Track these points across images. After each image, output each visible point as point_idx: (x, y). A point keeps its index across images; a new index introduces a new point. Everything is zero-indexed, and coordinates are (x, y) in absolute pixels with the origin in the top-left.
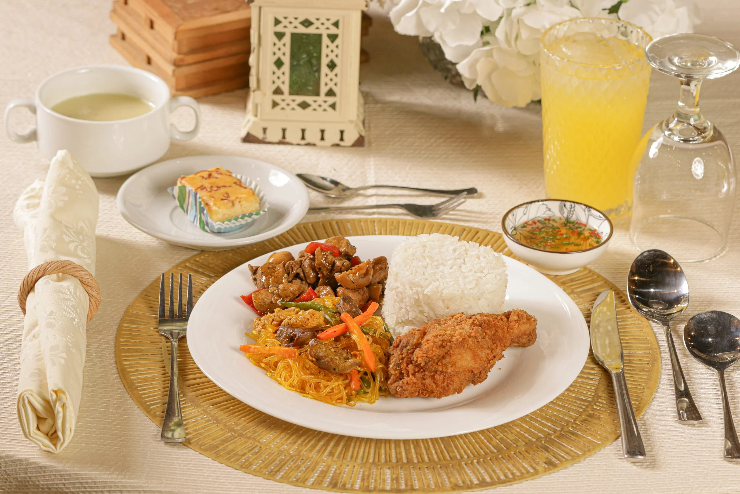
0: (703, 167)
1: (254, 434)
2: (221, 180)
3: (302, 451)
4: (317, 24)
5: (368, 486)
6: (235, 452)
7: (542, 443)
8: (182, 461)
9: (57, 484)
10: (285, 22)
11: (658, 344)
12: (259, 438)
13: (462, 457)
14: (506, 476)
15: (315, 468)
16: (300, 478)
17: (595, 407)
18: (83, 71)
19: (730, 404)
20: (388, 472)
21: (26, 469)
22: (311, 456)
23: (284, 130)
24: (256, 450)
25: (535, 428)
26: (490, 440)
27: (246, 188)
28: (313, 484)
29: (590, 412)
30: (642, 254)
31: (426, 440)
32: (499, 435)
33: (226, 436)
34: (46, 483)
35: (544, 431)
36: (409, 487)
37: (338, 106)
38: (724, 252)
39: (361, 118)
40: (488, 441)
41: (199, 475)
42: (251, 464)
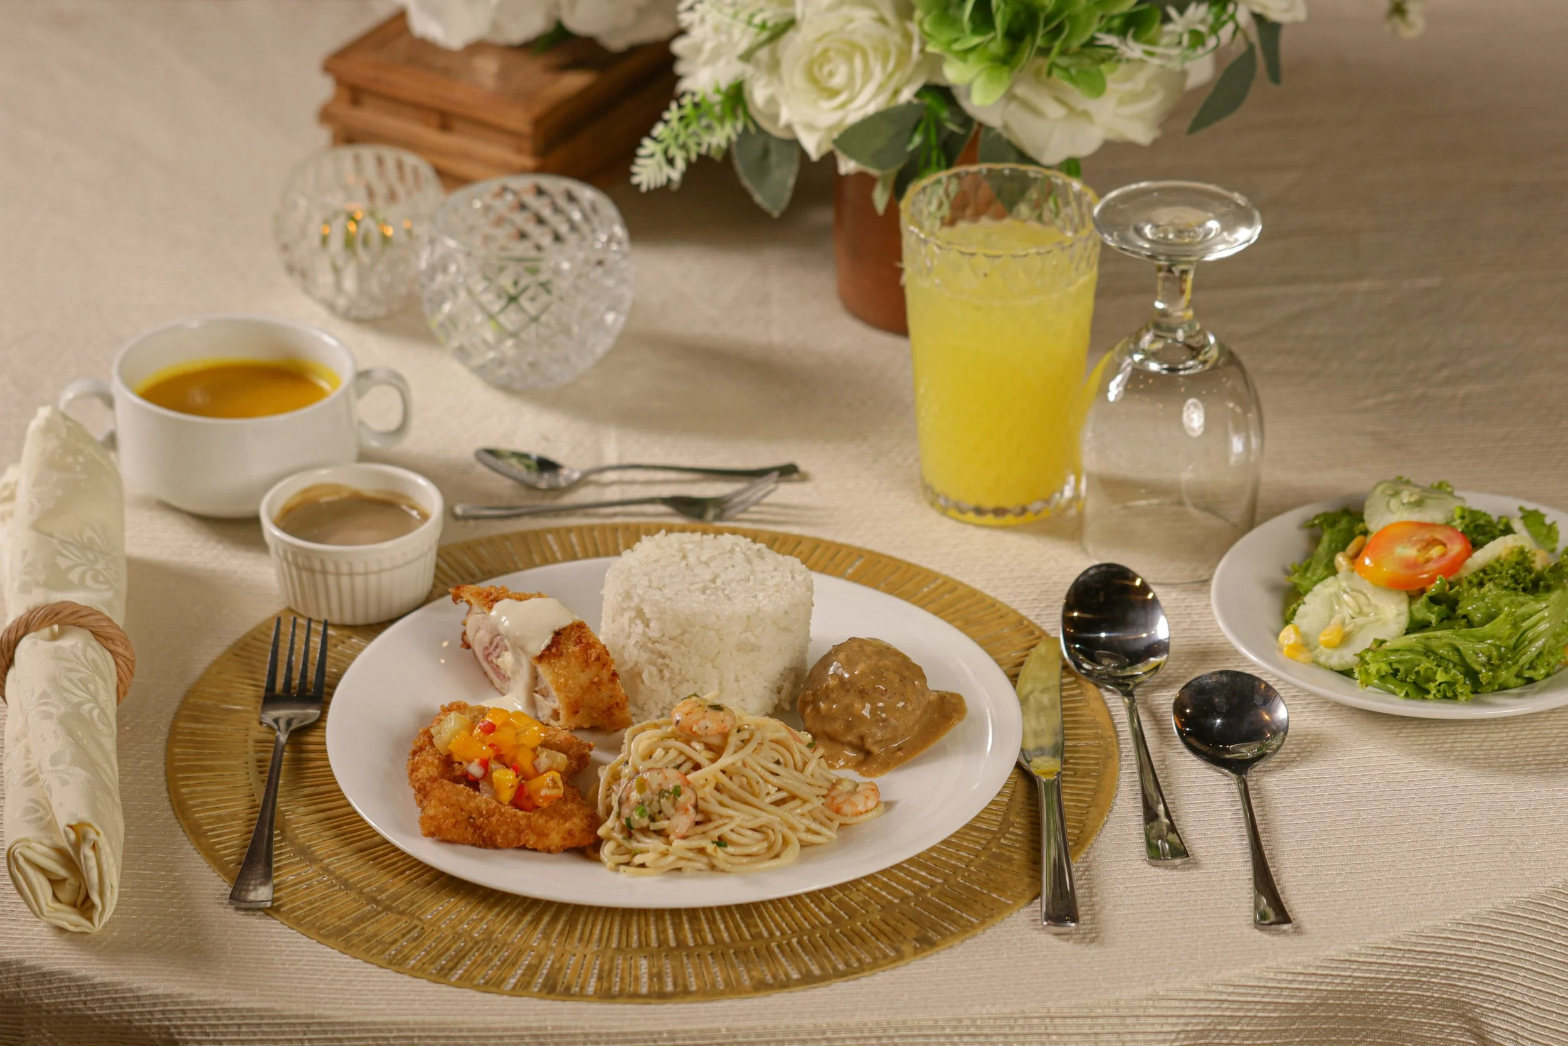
3: (493, 932)
5: (610, 988)
6: (379, 938)
8: (287, 956)
9: (72, 1003)
11: (1115, 727)
13: (771, 934)
14: (847, 964)
15: (517, 960)
16: (491, 979)
17: (1002, 841)
20: (644, 963)
21: (18, 978)
22: (509, 941)
24: (415, 933)
25: (899, 881)
28: (514, 988)
29: (994, 850)
30: (1086, 572)
34: (52, 1001)
35: (915, 886)
36: (680, 989)
40: (817, 906)
41: (318, 979)
42: (406, 958)
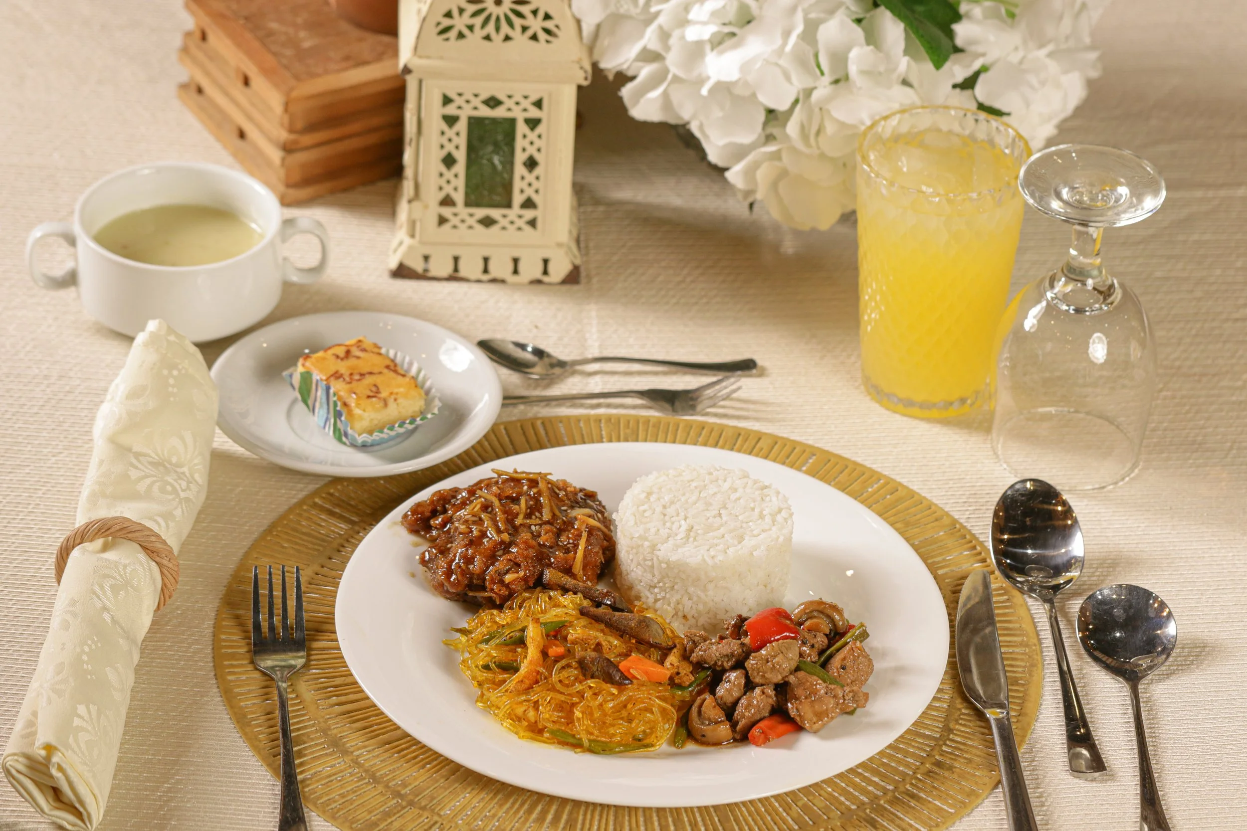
0: (1105, 347)
1: (431, 801)
2: (367, 362)
4: (509, 103)
7: (866, 813)
10: (459, 101)
12: (439, 808)
18: (146, 172)
19: (1148, 740)
23: (456, 259)
26: (787, 809)
27: (404, 376)
31: (692, 808)
32: (801, 799)
33: (389, 805)
37: (539, 224)
38: (1137, 471)
39: (575, 233)
